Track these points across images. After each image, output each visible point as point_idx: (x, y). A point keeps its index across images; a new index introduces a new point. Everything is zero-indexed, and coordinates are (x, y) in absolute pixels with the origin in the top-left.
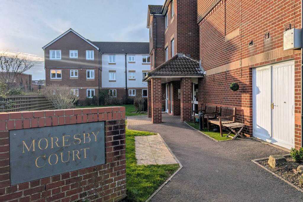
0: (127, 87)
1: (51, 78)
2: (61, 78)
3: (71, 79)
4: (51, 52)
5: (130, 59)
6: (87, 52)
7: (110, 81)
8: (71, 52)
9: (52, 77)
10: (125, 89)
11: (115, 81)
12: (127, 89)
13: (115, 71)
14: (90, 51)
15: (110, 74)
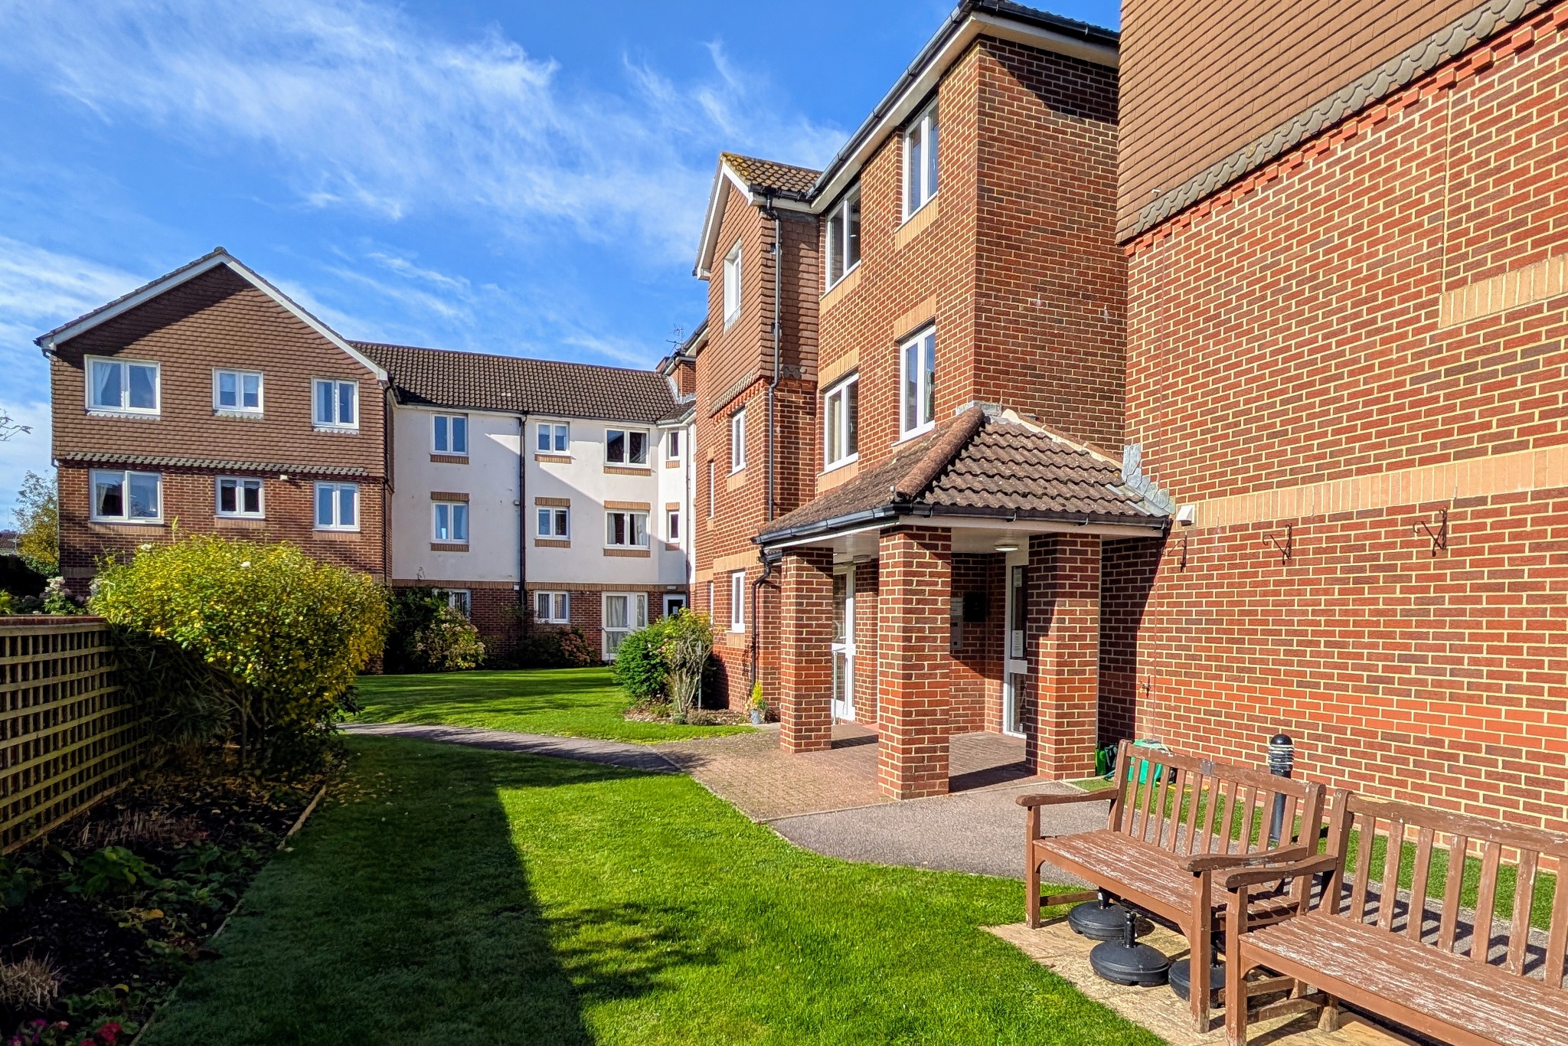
0: (528, 579)
1: (96, 517)
2: (159, 521)
3: (219, 525)
4: (95, 367)
6: (318, 386)
7: (435, 547)
8: (221, 378)
9: (102, 512)
10: (517, 588)
11: (464, 548)
13: (462, 498)
14: (336, 386)
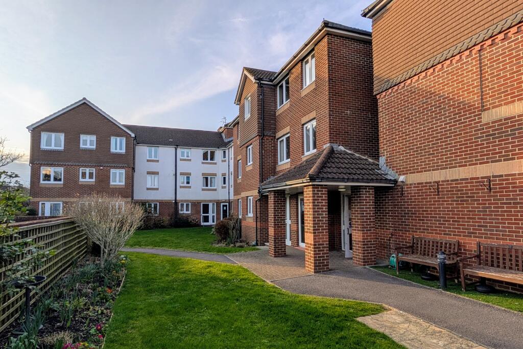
0: (177, 199)
1: (42, 182)
2: (62, 182)
3: (80, 183)
4: (44, 136)
5: (183, 155)
6: (113, 139)
7: (148, 189)
8: (83, 137)
9: (44, 180)
10: (174, 202)
11: (157, 189)
12: (176, 203)
13: (157, 173)
14: (118, 139)
15: (149, 177)
